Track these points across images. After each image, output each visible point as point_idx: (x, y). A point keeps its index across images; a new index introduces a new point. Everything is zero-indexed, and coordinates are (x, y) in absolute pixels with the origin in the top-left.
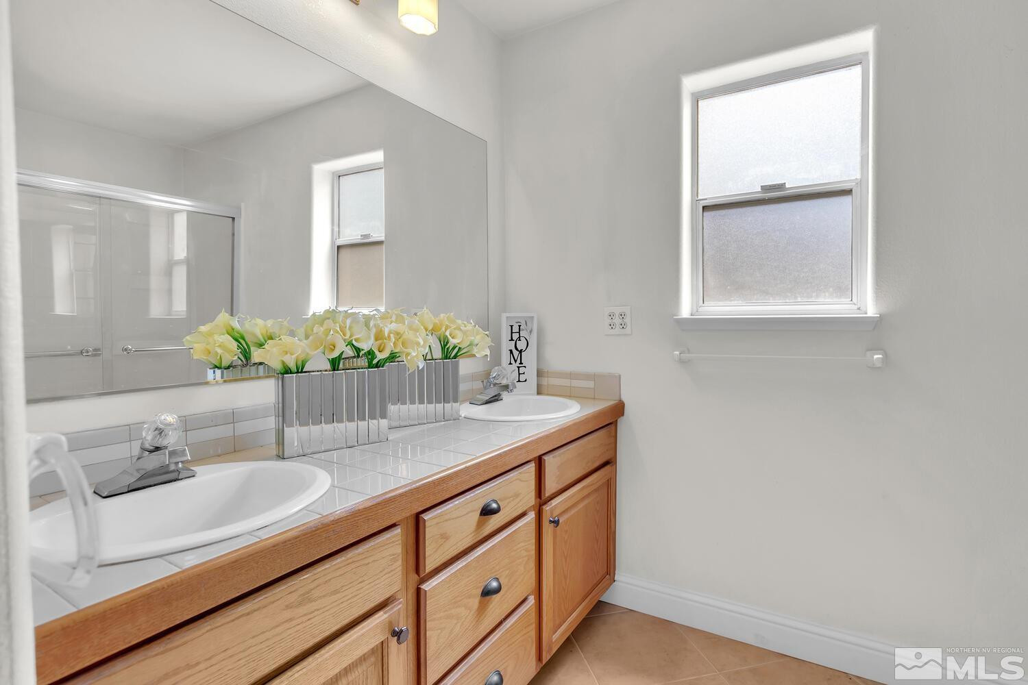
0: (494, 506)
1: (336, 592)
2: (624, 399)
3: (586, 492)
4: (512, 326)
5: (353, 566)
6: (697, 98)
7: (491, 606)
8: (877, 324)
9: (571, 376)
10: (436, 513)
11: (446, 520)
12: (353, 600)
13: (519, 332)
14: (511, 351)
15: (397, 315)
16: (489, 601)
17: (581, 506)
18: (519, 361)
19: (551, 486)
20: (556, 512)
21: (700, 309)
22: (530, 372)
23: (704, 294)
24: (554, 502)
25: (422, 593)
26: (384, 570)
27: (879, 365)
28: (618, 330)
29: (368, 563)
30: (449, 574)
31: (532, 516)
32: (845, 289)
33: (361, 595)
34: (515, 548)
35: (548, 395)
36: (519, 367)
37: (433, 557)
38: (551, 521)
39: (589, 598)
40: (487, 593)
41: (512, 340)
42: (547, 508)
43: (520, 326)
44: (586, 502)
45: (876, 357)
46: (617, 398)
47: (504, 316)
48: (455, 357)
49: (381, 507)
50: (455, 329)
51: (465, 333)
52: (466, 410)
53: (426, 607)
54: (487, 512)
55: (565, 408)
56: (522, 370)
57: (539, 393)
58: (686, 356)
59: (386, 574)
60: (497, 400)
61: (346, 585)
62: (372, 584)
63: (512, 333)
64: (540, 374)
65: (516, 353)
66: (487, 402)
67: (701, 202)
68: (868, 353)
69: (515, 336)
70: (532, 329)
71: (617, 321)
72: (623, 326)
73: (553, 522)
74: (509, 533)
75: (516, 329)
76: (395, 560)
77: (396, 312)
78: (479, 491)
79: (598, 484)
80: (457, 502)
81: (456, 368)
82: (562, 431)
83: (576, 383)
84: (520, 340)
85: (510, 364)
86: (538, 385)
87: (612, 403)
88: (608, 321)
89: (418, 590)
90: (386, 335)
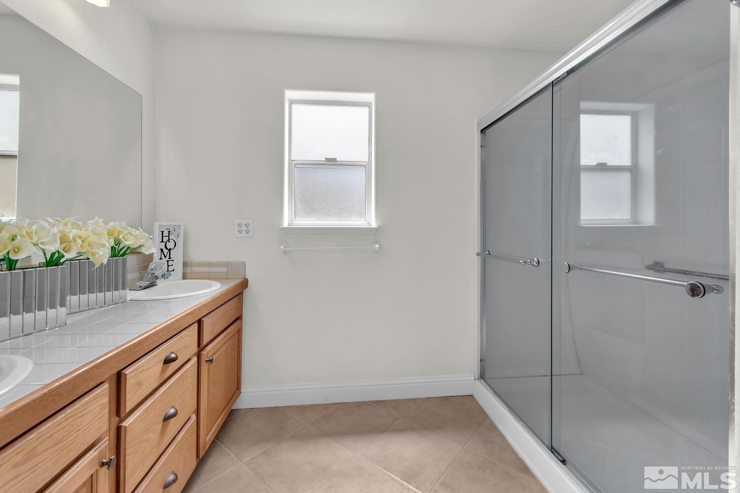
0: (173, 356)
1: (58, 443)
2: (247, 277)
3: (227, 338)
4: (162, 232)
5: (71, 419)
6: (292, 102)
7: (169, 427)
8: (376, 231)
9: (210, 265)
10: (133, 368)
11: (141, 372)
12: (70, 447)
13: (169, 236)
14: (162, 250)
15: (72, 223)
16: (168, 424)
17: (224, 347)
18: (168, 257)
19: (206, 337)
20: (210, 355)
21: (293, 222)
22: (178, 265)
23: (296, 213)
24: (209, 348)
25: (123, 430)
26: (95, 417)
27: (378, 250)
28: (244, 234)
29: (83, 415)
30: (141, 411)
31: (195, 359)
32: (363, 214)
33: (77, 441)
34: (185, 384)
35: (191, 279)
36: (168, 261)
37: (130, 400)
38: (207, 361)
39: (227, 408)
40: (167, 418)
41: (162, 241)
42: (204, 353)
43: (169, 232)
44: (227, 344)
45: (376, 246)
46: (244, 277)
47: (157, 224)
48: (123, 255)
49: (95, 369)
50: (127, 234)
51: (135, 237)
52: (130, 295)
53: (125, 439)
54: (168, 361)
55: (210, 286)
56: (170, 263)
57: (184, 277)
58: (287, 249)
59: (98, 420)
60: (153, 286)
61: (65, 436)
62: (86, 431)
63: (163, 236)
64: (185, 265)
65: (166, 251)
66: (146, 288)
67: (294, 162)
68: (373, 244)
69: (165, 239)
70: (179, 234)
71: (244, 228)
72: (248, 232)
73: (209, 361)
74: (181, 373)
75: (166, 234)
76: (103, 409)
77: (71, 221)
78: (163, 348)
79: (233, 333)
80: (148, 357)
81: (124, 263)
82: (215, 300)
83: (213, 269)
84: (169, 242)
85: (161, 259)
86: (183, 273)
87: (239, 281)
88: (237, 228)
89: (119, 429)
90: (72, 239)
